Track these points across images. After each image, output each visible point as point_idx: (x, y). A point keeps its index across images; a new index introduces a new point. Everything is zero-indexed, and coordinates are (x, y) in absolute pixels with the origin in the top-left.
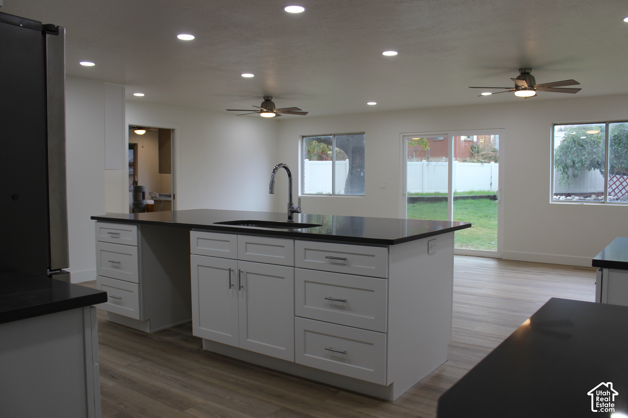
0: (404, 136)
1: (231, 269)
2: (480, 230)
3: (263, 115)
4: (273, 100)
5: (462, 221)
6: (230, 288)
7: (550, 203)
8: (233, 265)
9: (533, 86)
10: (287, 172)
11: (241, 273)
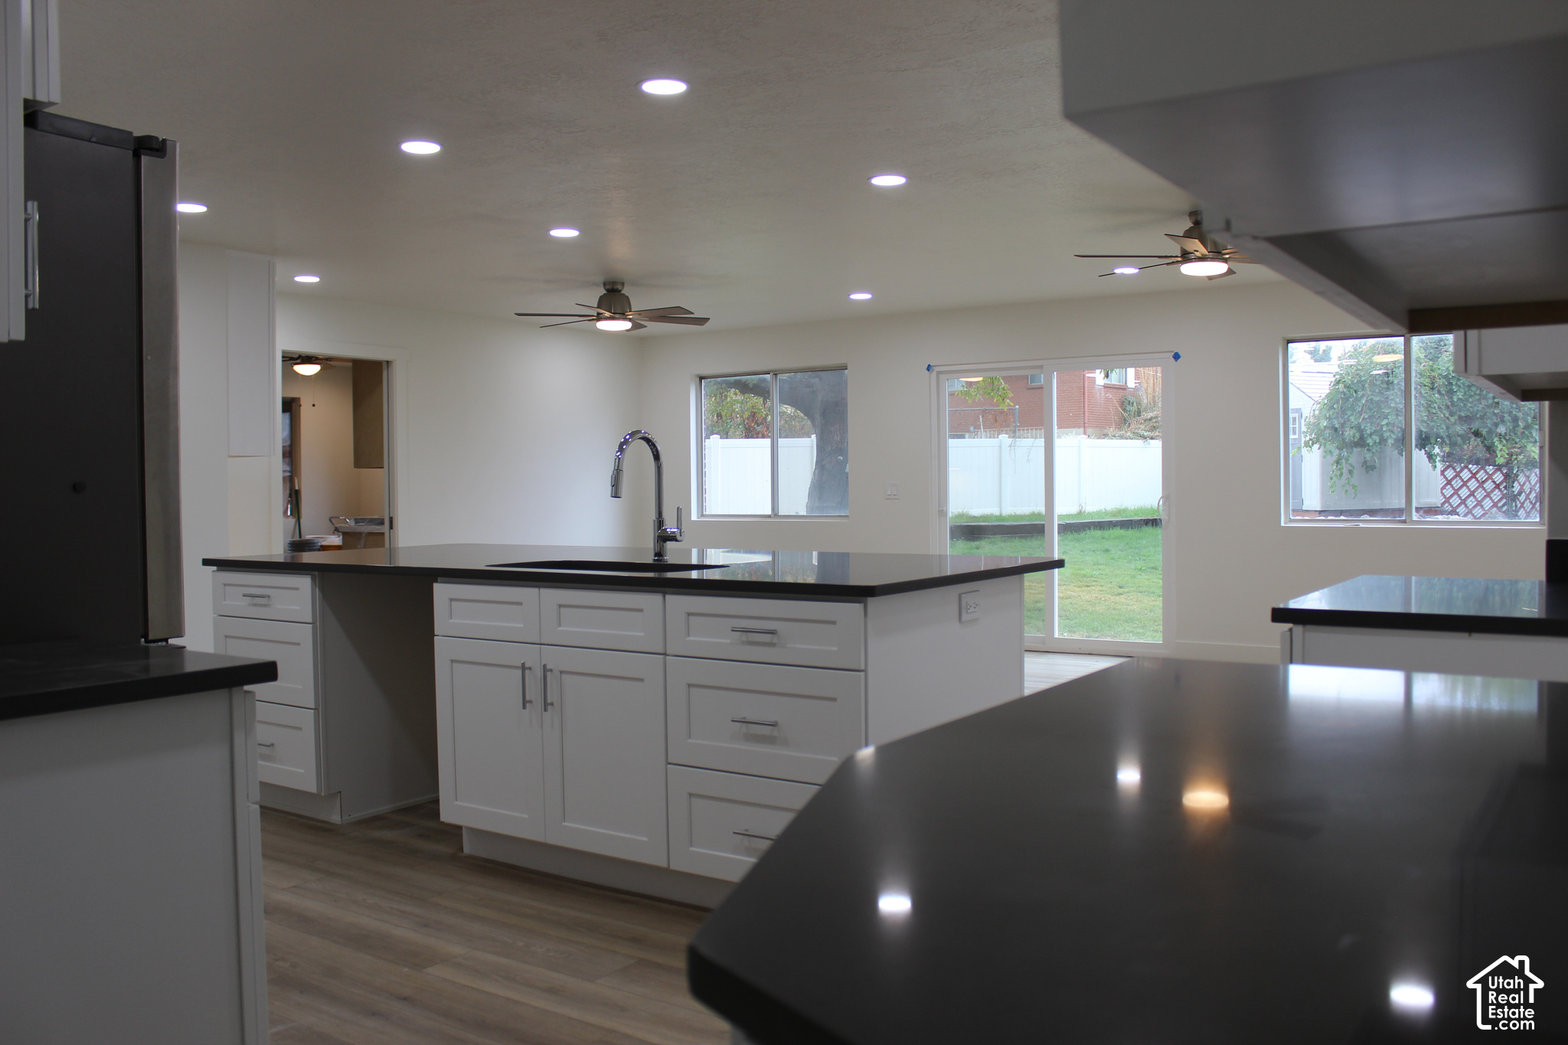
0: (939, 373)
1: (526, 666)
2: (1137, 601)
3: (603, 325)
4: (625, 291)
6: (524, 707)
7: (1282, 524)
8: (530, 656)
9: (1220, 253)
10: (651, 449)
11: (548, 674)
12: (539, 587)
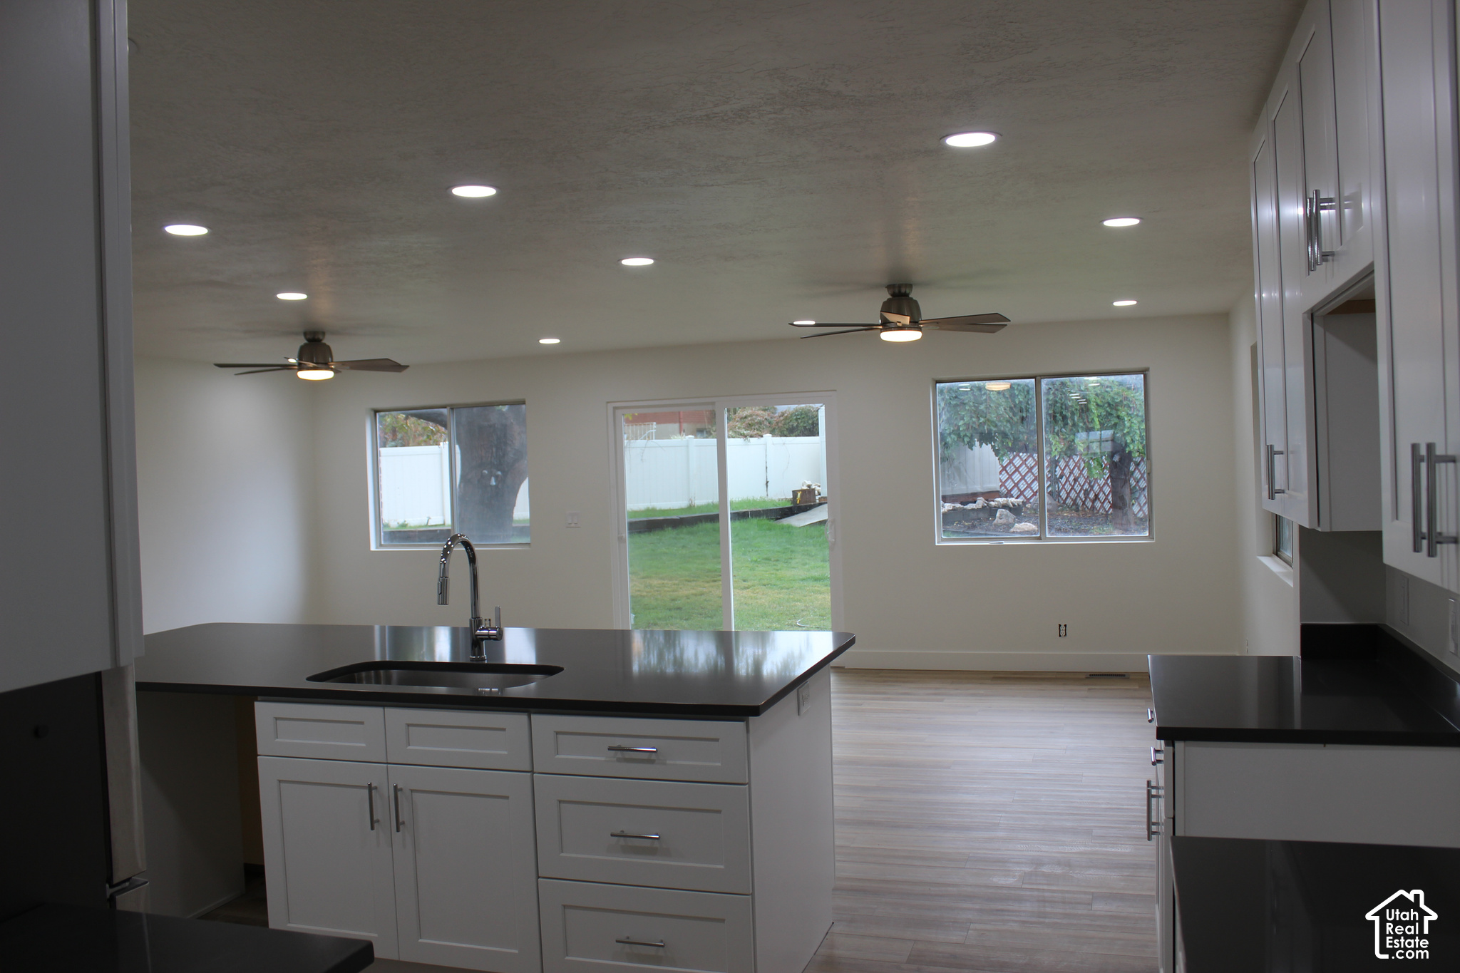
0: (615, 408)
1: (373, 786)
2: (763, 594)
3: (304, 375)
4: (327, 341)
5: (718, 574)
6: (372, 828)
7: (937, 544)
8: (375, 775)
9: (917, 322)
10: (468, 553)
11: (399, 793)
12: (384, 706)
